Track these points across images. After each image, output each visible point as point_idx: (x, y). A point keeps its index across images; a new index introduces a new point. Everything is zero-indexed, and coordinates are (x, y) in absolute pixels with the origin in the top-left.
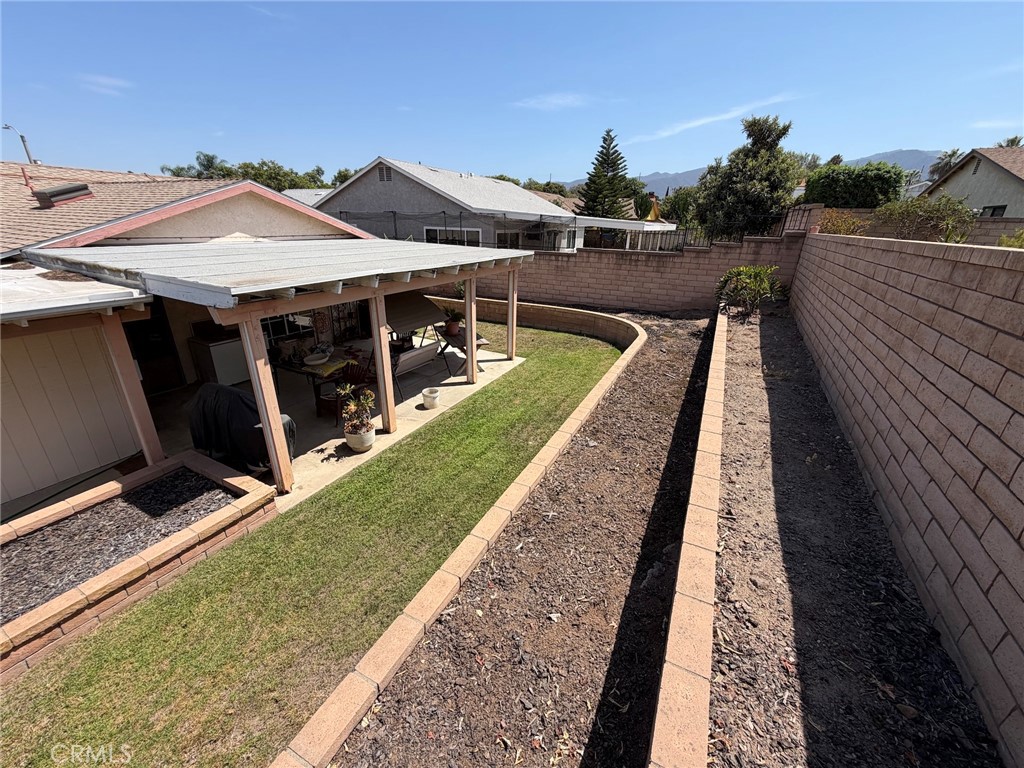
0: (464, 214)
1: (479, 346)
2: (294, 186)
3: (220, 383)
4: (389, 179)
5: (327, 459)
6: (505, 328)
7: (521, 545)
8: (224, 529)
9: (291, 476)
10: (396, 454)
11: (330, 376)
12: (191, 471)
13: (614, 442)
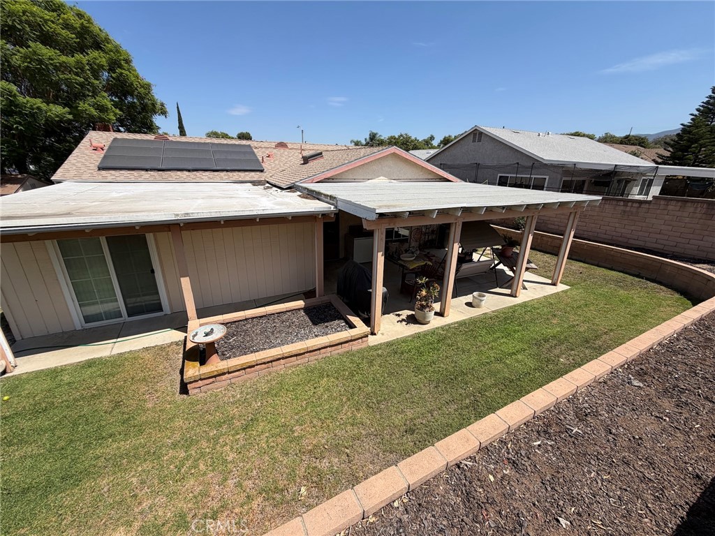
0: (535, 164)
1: (527, 269)
2: (416, 148)
3: (354, 260)
4: (480, 141)
5: (401, 321)
6: (555, 258)
7: (539, 443)
8: (341, 344)
9: (379, 325)
10: (445, 332)
11: (413, 269)
12: (333, 306)
13: (666, 391)
